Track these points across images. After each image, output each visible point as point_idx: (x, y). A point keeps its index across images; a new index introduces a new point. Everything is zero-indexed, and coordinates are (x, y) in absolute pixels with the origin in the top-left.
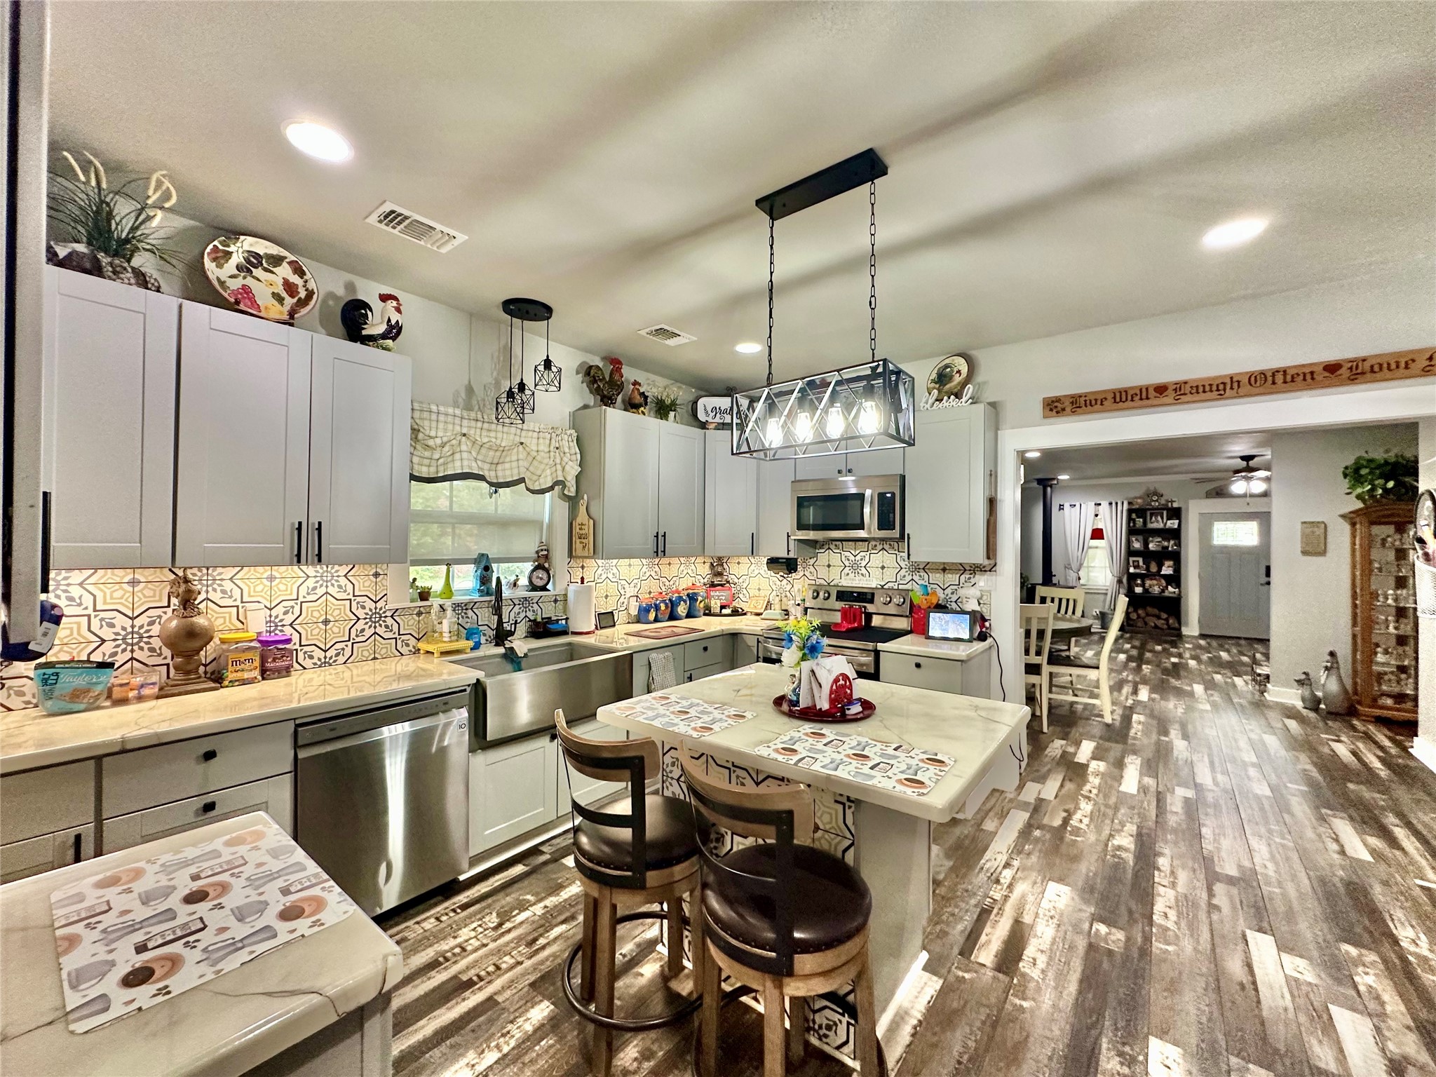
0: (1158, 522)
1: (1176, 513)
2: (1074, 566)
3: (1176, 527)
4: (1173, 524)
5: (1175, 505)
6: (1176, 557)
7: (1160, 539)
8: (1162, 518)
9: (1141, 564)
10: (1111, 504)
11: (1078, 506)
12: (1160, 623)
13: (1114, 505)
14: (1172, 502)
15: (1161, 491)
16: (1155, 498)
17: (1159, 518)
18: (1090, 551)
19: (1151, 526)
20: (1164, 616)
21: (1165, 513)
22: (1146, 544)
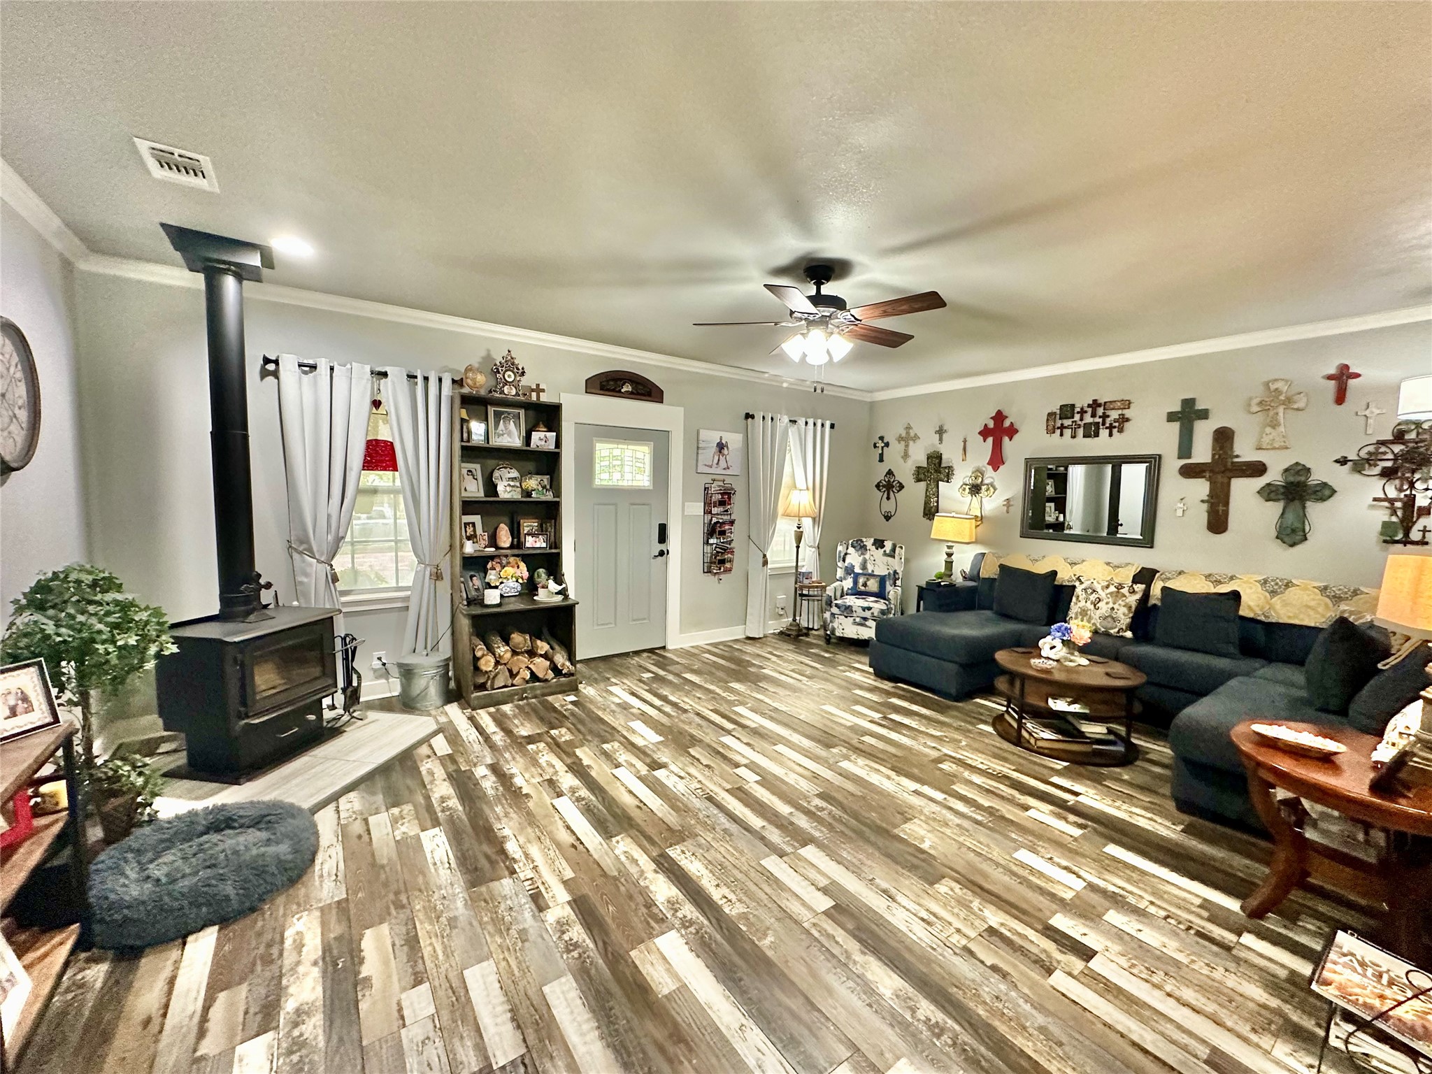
0: (510, 434)
1: (548, 416)
2: (320, 541)
3: (551, 446)
4: (542, 440)
5: (544, 398)
6: (549, 513)
7: (514, 473)
8: (518, 426)
9: (479, 530)
10: (412, 377)
11: (323, 369)
12: (540, 666)
13: (420, 380)
14: (539, 390)
15: (520, 362)
16: (510, 376)
17: (512, 425)
18: (361, 500)
19: (496, 442)
20: (543, 647)
21: (522, 412)
22: (491, 488)
